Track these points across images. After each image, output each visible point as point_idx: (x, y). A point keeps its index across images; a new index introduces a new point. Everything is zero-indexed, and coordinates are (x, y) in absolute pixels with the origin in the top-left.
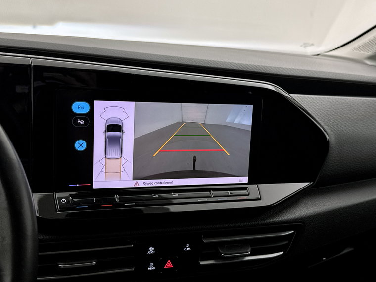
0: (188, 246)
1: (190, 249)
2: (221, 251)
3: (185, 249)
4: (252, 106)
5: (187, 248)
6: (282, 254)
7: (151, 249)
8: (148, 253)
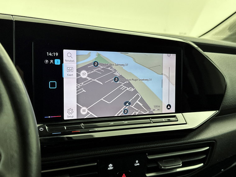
0: (137, 161)
1: (138, 164)
2: (161, 165)
3: (136, 165)
4: (175, 55)
5: (136, 163)
6: (203, 165)
7: (111, 165)
8: (108, 169)
